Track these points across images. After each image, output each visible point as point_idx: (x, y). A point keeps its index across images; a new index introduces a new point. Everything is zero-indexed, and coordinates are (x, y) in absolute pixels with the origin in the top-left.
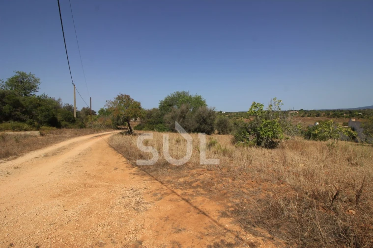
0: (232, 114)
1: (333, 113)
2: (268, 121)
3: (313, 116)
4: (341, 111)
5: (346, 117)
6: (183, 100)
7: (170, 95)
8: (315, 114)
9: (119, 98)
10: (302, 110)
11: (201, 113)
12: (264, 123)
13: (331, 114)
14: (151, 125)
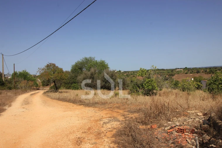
0: (130, 73)
1: (210, 70)
2: (149, 80)
3: (194, 73)
4: (215, 68)
6: (91, 65)
7: (80, 60)
8: (196, 71)
9: (48, 66)
10: (186, 68)
12: (147, 81)
13: (208, 70)
14: (67, 85)
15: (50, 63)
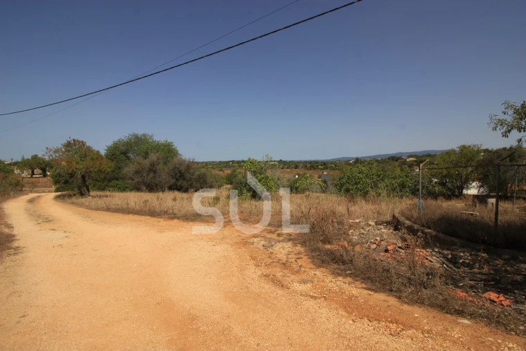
0: (200, 165)
1: (310, 165)
2: (263, 176)
3: (292, 168)
4: (317, 162)
5: (321, 169)
6: (148, 147)
7: (123, 138)
8: (294, 166)
9: (68, 145)
10: (281, 160)
11: (177, 166)
13: (308, 165)
15: (74, 140)
